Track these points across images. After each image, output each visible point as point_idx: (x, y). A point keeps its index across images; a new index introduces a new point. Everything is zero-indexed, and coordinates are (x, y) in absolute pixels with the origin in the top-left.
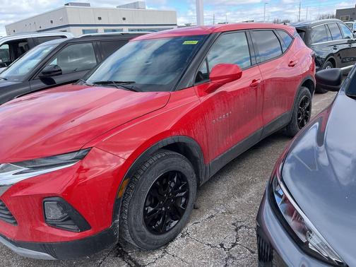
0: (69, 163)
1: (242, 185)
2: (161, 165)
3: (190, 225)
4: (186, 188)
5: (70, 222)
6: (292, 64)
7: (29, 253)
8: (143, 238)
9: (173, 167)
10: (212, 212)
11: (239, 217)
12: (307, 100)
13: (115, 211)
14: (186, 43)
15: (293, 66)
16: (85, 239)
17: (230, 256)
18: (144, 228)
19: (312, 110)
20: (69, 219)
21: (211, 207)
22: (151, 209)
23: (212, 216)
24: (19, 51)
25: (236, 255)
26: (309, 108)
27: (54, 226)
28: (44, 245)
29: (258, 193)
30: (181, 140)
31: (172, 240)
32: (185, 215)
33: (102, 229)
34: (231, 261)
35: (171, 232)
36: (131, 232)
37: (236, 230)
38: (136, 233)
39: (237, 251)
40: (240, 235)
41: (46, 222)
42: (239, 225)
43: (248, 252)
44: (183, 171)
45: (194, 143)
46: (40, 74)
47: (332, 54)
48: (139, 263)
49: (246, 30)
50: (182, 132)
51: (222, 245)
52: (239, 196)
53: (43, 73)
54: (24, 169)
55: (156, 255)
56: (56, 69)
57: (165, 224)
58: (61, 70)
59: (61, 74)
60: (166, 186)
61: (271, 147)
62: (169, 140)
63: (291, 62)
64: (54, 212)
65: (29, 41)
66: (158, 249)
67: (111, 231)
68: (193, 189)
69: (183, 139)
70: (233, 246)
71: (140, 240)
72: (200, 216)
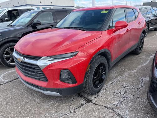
0: (70, 57)
1: (121, 72)
2: (99, 60)
3: (104, 86)
4: (105, 70)
5: (70, 80)
6: (139, 23)
7: (49, 93)
8: (92, 89)
9: (102, 62)
10: (112, 81)
11: (124, 83)
12: (143, 39)
13: (85, 77)
14: (102, 12)
15: (140, 24)
16: (74, 87)
17: (125, 97)
18: (92, 85)
19: (144, 43)
20: (70, 78)
21: (111, 80)
22: (95, 77)
23: (113, 83)
24: (12, 15)
25: (127, 96)
26: (143, 43)
27: (63, 81)
28: (58, 89)
29: (129, 75)
30: (106, 51)
31: (99, 91)
32: (104, 82)
33: (80, 83)
34: (126, 98)
35: (100, 88)
36: (88, 86)
37: (124, 88)
38: (90, 86)
39: (127, 95)
40: (127, 90)
41: (60, 80)
42: (125, 86)
43: (132, 95)
44: (105, 63)
45: (109, 52)
46: (32, 24)
47: (148, 21)
48: (89, 99)
49: (124, 8)
50: (107, 48)
51: (120, 93)
52: (121, 76)
53: (34, 24)
54: (52, 59)
55: (95, 96)
56: (39, 23)
57: (98, 84)
58: (41, 23)
59: (41, 25)
60: (99, 69)
61: (128, 58)
62: (103, 50)
63: (139, 22)
64: (65, 76)
65: (19, 10)
66: (95, 94)
67: (83, 85)
68: (107, 71)
69: (107, 51)
70: (125, 93)
71: (91, 89)
72: (108, 83)
